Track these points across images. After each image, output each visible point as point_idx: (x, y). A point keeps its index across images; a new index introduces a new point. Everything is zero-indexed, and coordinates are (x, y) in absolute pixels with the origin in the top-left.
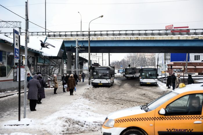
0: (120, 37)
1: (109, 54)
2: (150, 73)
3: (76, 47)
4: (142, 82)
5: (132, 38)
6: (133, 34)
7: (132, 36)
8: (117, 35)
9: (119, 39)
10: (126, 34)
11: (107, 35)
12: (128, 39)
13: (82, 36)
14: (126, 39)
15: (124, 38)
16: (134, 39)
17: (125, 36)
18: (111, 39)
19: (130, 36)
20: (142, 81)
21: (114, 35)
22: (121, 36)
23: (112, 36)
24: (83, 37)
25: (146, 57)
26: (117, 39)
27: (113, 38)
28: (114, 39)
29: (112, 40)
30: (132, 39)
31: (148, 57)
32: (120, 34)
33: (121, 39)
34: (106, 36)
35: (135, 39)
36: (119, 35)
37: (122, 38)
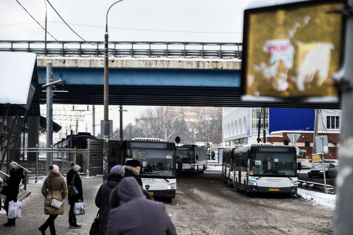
0: (168, 59)
1: (121, 108)
2: (276, 160)
3: (48, 84)
4: (256, 187)
5: (201, 65)
6: (204, 54)
7: (201, 59)
8: (159, 55)
9: (166, 67)
10: (185, 53)
11: (133, 53)
12: (189, 67)
13: (61, 54)
14: (185, 66)
15: (181, 64)
16: (206, 67)
17: (181, 59)
18: (143, 66)
19: (197, 60)
20: (255, 184)
21: (150, 53)
22: (170, 58)
23: (147, 58)
24: (62, 58)
25: (186, 120)
26: (159, 66)
27: (148, 63)
28: (153, 66)
29: (148, 66)
30: (201, 67)
31: (192, 120)
32: (168, 53)
33: (171, 66)
34: (129, 58)
35: (211, 67)
36: (164, 55)
37: (174, 62)
